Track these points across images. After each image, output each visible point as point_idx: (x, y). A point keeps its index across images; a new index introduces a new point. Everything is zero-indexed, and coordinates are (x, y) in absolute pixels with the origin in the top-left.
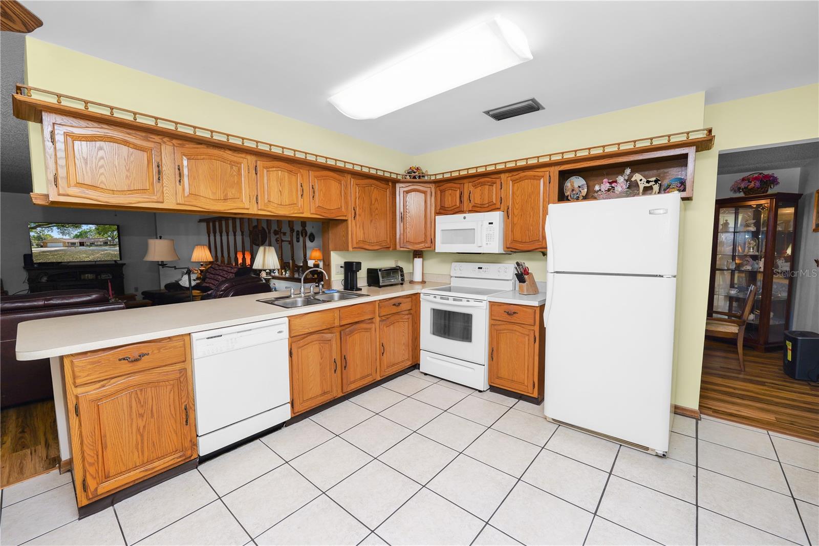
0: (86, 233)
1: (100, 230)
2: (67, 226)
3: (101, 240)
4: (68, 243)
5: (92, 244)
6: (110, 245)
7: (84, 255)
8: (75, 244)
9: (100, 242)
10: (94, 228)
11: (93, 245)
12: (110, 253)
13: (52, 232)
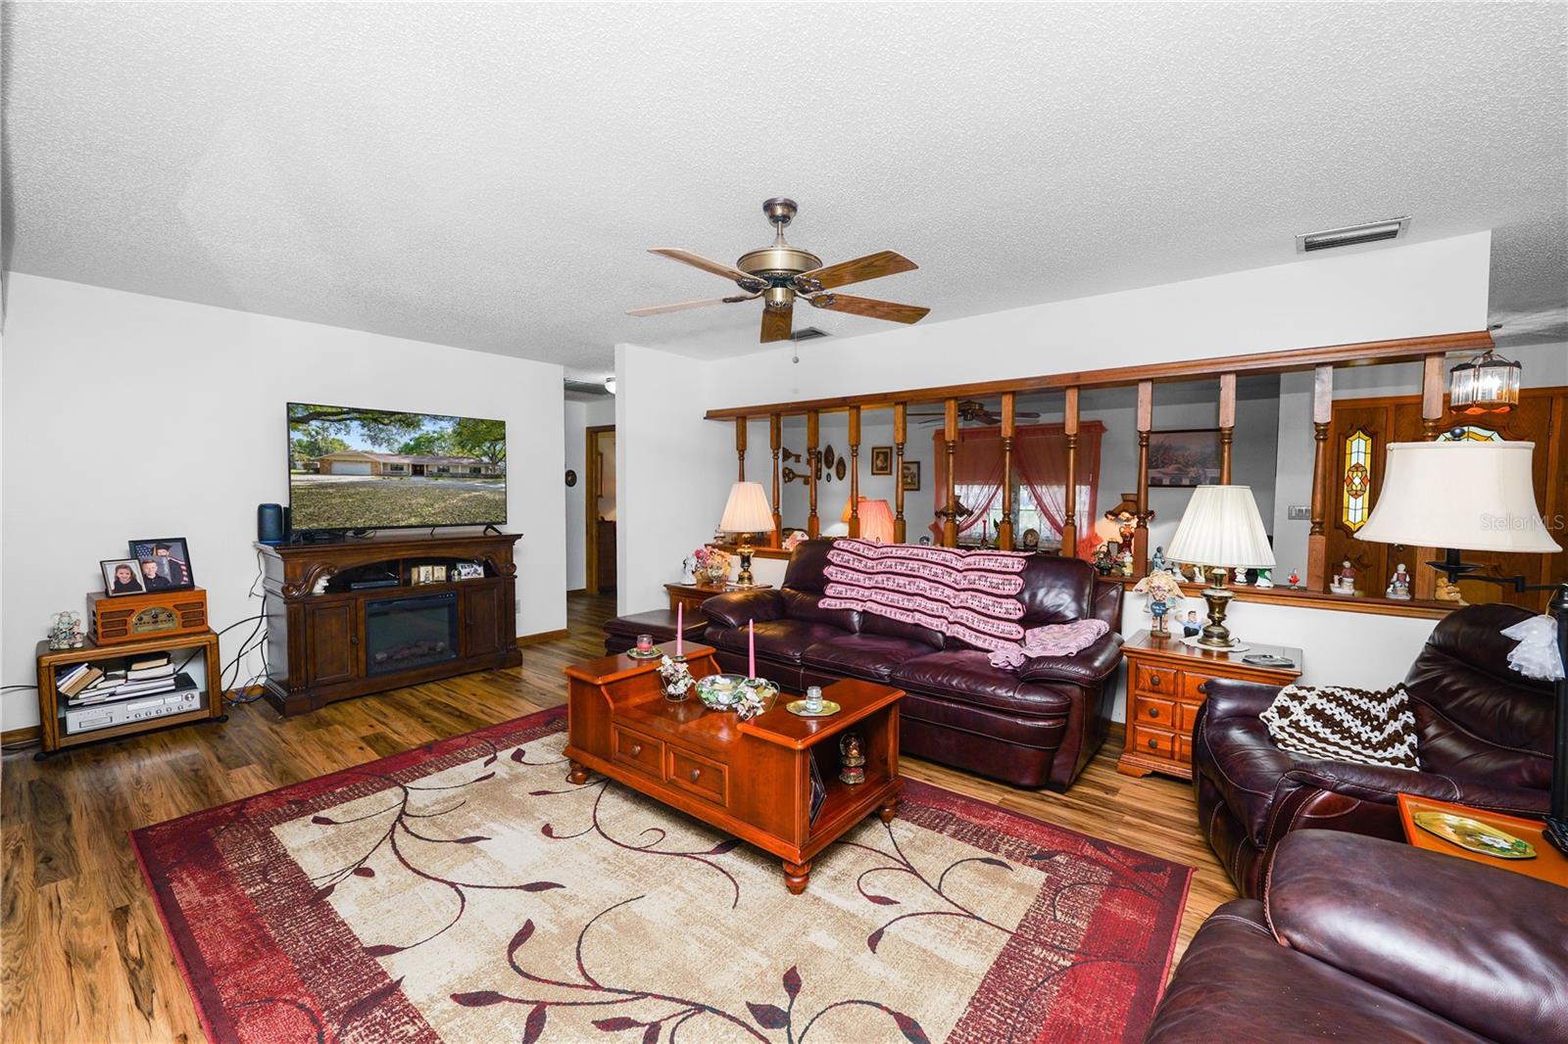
0: (431, 441)
1: (464, 437)
2: (386, 421)
3: (465, 461)
4: (384, 464)
5: (444, 470)
6: (486, 476)
7: (422, 501)
8: (402, 469)
9: (464, 466)
10: (450, 430)
11: (445, 474)
12: (483, 497)
13: (348, 433)
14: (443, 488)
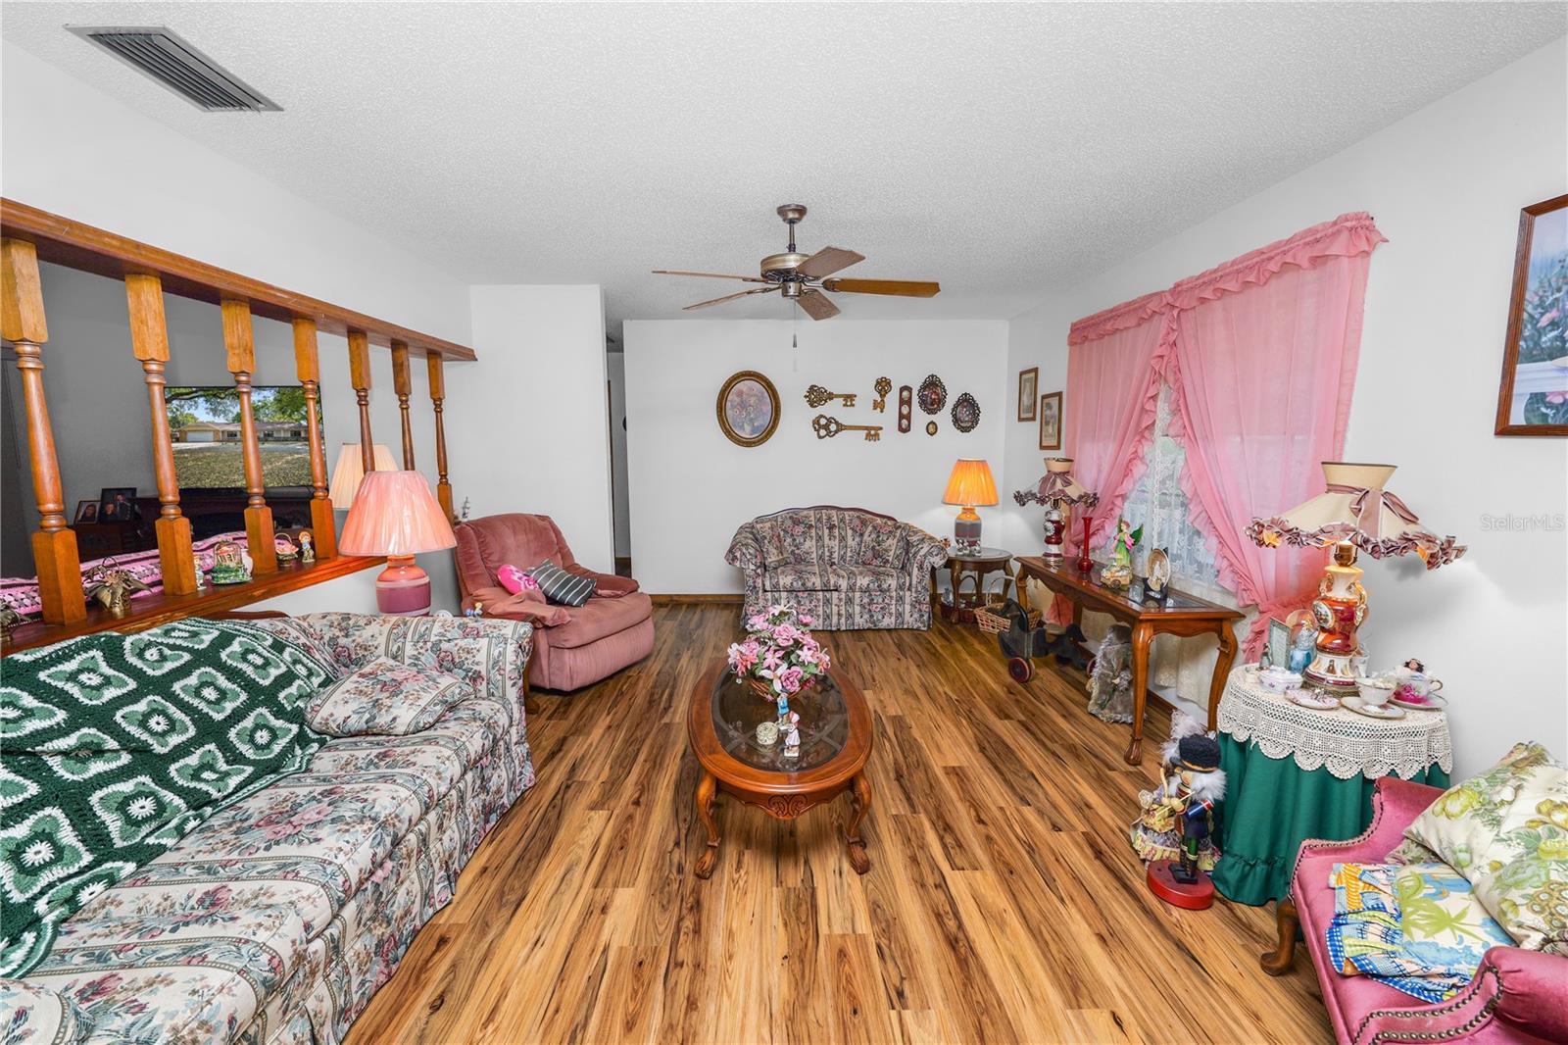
1: (284, 403)
2: (222, 395)
3: (286, 426)
4: (223, 432)
5: (269, 435)
9: (285, 430)
10: (272, 399)
11: (269, 438)
13: (197, 408)
14: (270, 451)
